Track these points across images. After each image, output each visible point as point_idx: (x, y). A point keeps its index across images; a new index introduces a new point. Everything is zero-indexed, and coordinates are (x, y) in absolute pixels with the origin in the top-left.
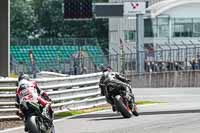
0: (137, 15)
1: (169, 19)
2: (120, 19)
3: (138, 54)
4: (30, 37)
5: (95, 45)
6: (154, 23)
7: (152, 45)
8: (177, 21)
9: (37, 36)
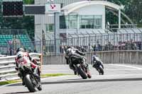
0: (55, 13)
1: (77, 16)
2: (43, 16)
3: (55, 40)
5: (25, 34)
6: (67, 19)
7: (65, 34)
8: (83, 17)
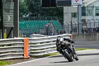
0: (78, 5)
1: (93, 7)
2: (70, 7)
3: (78, 25)
4: (24, 16)
5: (56, 20)
6: (86, 9)
7: (85, 20)
8: (98, 8)
9: (27, 16)
